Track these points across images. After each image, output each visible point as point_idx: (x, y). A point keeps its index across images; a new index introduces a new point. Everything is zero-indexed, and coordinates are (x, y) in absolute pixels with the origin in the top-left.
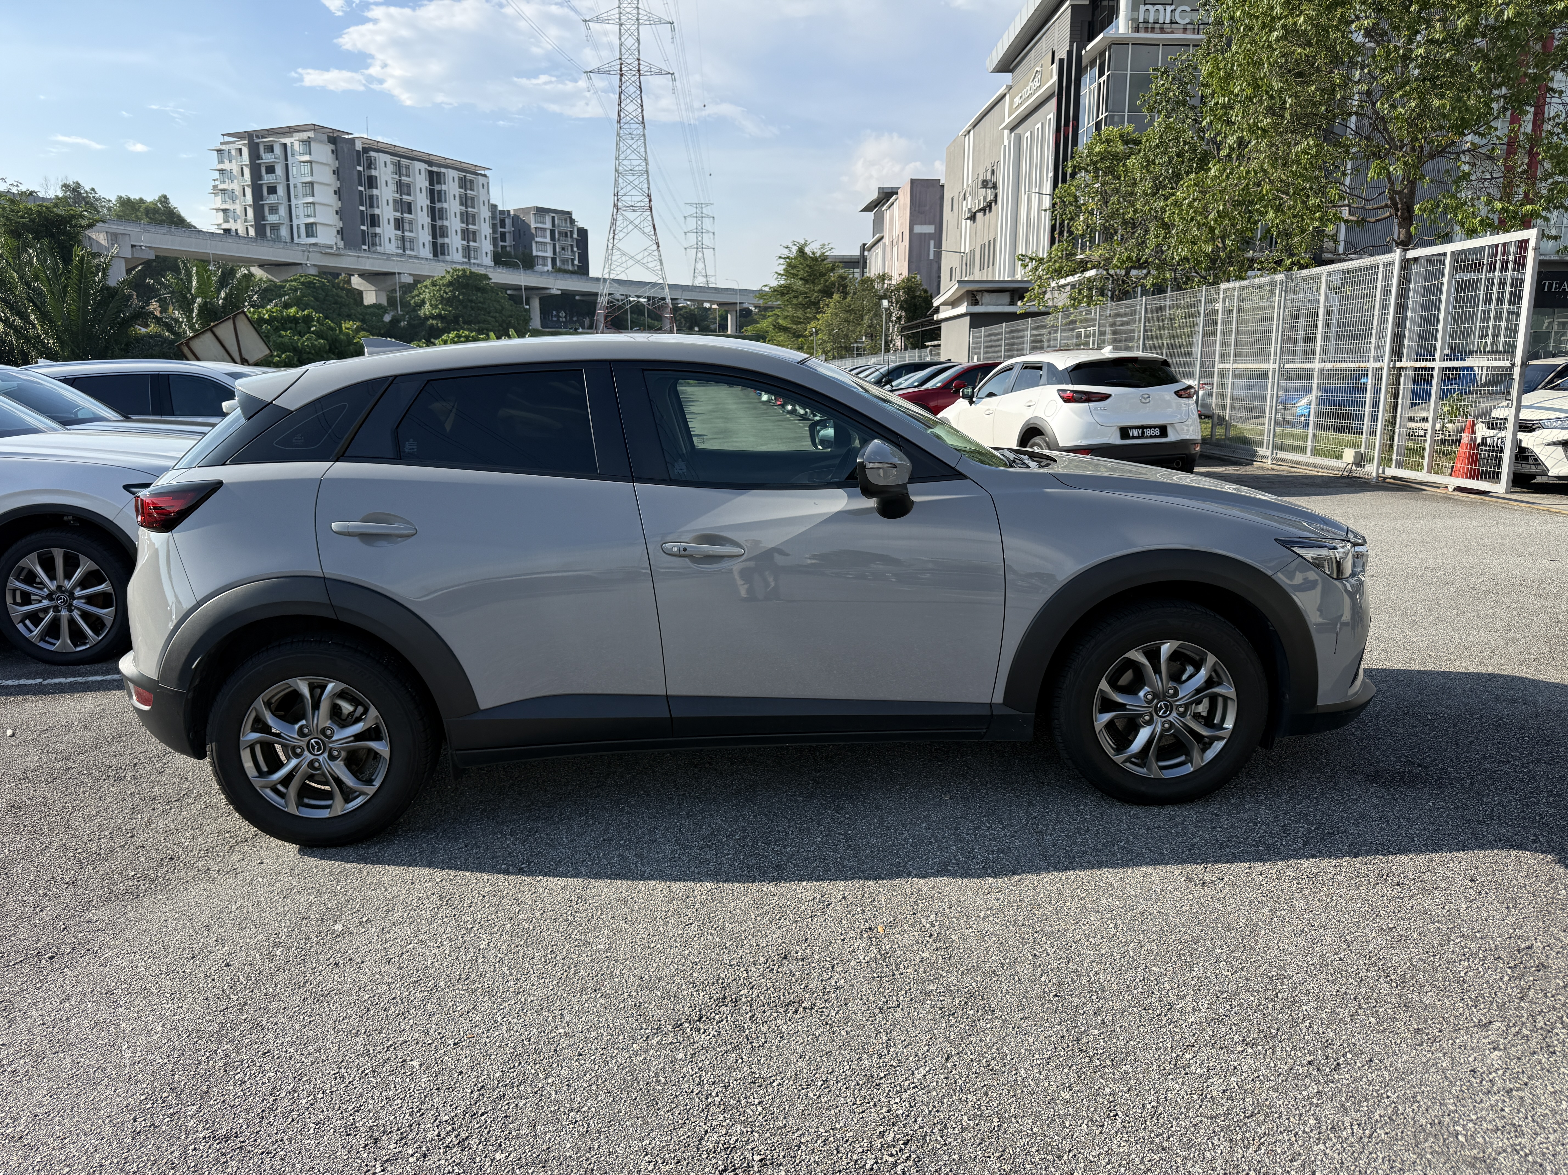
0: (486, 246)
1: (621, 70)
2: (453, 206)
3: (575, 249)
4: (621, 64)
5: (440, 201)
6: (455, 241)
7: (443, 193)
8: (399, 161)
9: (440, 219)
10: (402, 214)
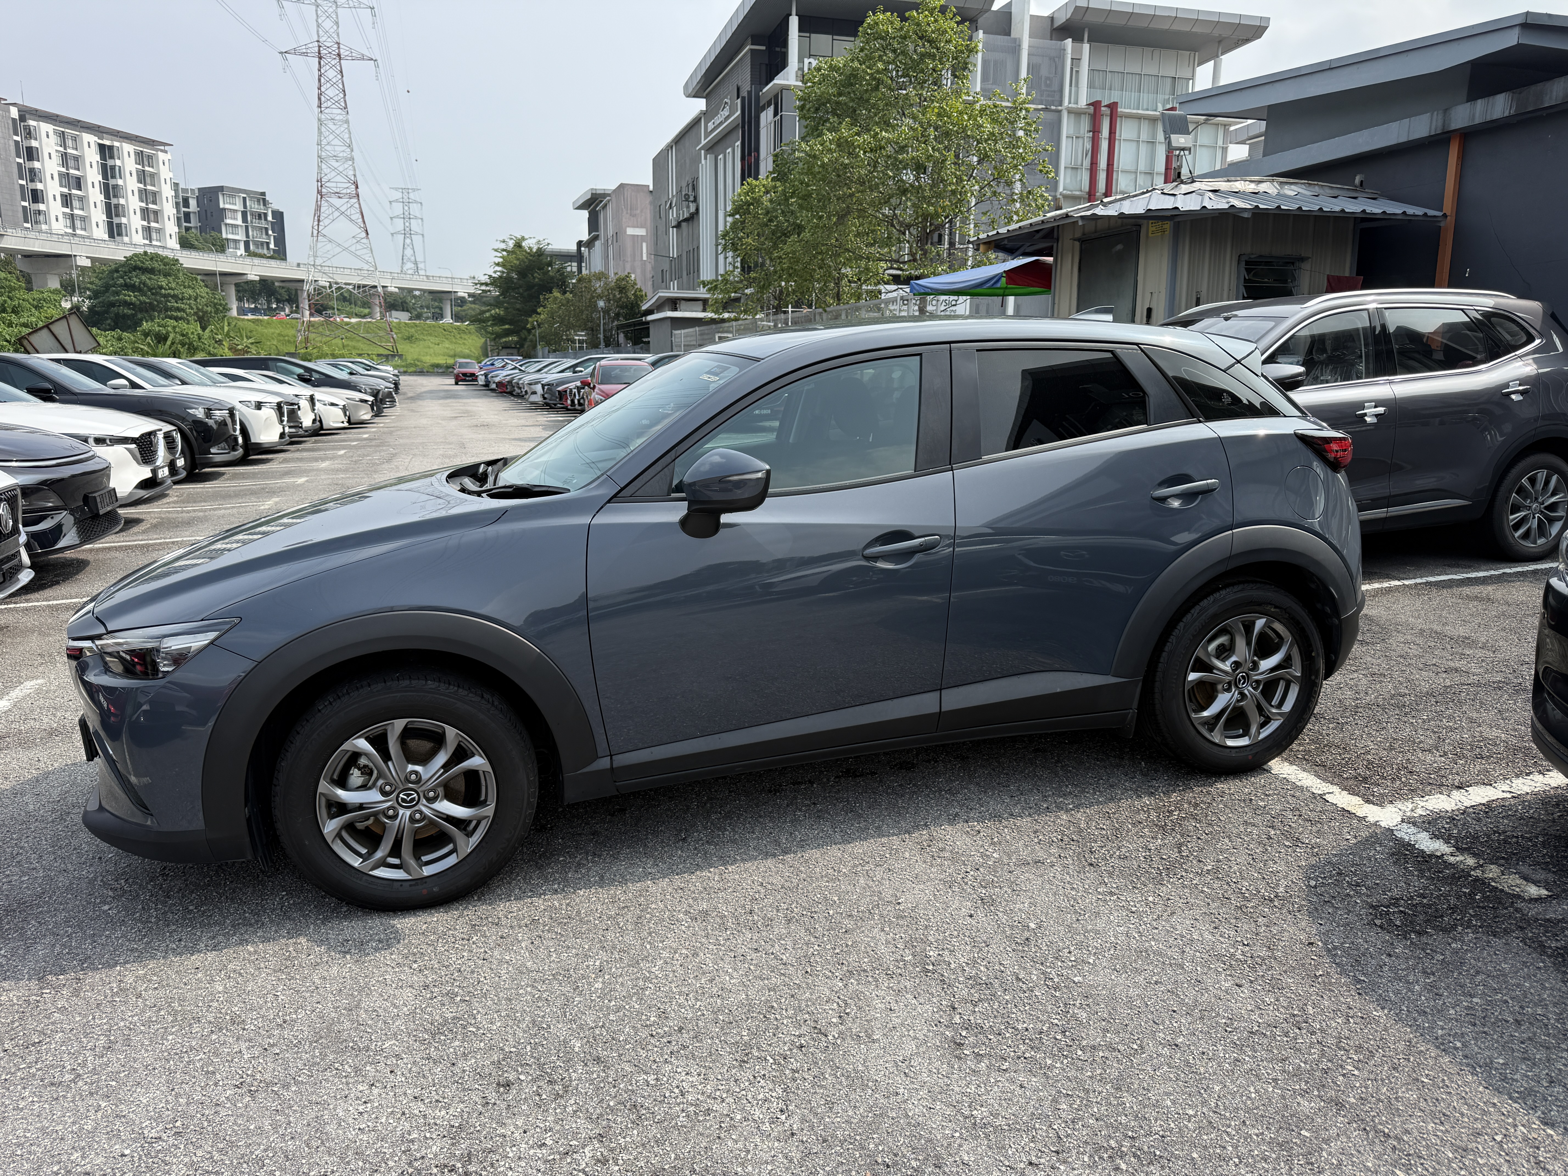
0: (171, 228)
1: (319, 53)
2: (130, 184)
3: (270, 232)
4: (319, 47)
5: (113, 177)
6: (134, 222)
7: (117, 168)
8: (63, 132)
9: (115, 196)
10: (69, 190)
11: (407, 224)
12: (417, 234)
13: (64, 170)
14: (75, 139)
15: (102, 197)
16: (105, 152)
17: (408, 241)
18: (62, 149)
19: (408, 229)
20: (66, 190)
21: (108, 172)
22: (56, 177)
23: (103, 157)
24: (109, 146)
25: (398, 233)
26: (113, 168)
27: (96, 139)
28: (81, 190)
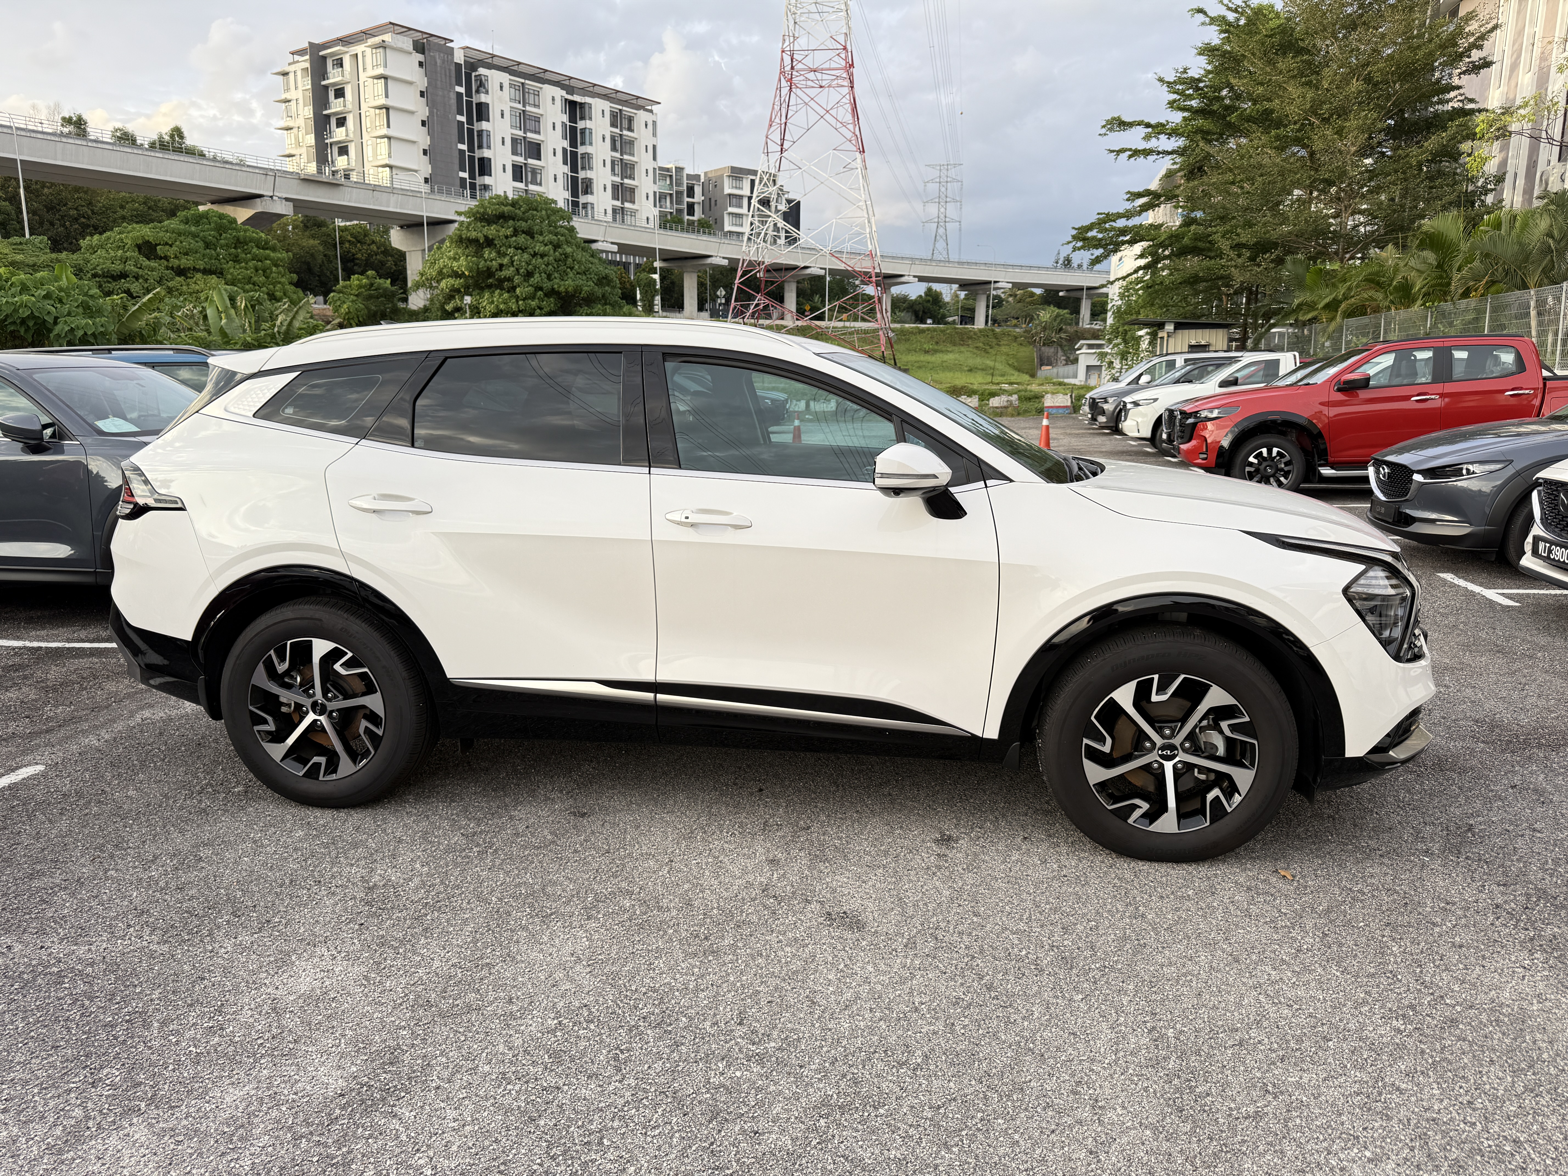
0: (648, 208)
2: (601, 151)
5: (582, 143)
6: (603, 200)
7: (587, 131)
8: (523, 84)
9: (583, 168)
10: (526, 159)
11: (942, 210)
12: (953, 221)
13: (521, 133)
14: (537, 94)
15: (566, 169)
16: (575, 110)
17: (941, 231)
18: (520, 106)
19: (942, 216)
20: (520, 159)
21: (575, 136)
22: (508, 142)
23: (573, 119)
24: (581, 104)
25: (930, 221)
26: (583, 131)
27: (564, 93)
28: (540, 159)
